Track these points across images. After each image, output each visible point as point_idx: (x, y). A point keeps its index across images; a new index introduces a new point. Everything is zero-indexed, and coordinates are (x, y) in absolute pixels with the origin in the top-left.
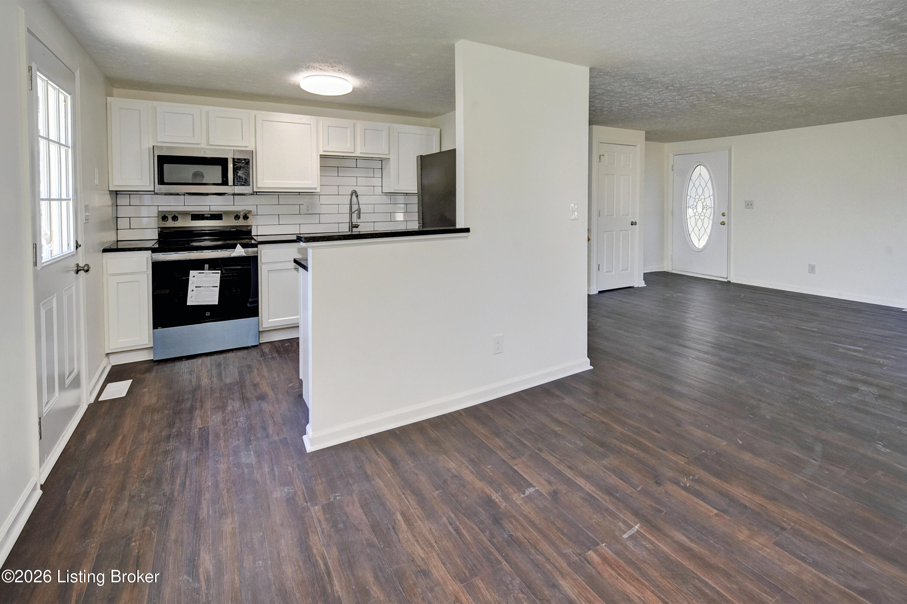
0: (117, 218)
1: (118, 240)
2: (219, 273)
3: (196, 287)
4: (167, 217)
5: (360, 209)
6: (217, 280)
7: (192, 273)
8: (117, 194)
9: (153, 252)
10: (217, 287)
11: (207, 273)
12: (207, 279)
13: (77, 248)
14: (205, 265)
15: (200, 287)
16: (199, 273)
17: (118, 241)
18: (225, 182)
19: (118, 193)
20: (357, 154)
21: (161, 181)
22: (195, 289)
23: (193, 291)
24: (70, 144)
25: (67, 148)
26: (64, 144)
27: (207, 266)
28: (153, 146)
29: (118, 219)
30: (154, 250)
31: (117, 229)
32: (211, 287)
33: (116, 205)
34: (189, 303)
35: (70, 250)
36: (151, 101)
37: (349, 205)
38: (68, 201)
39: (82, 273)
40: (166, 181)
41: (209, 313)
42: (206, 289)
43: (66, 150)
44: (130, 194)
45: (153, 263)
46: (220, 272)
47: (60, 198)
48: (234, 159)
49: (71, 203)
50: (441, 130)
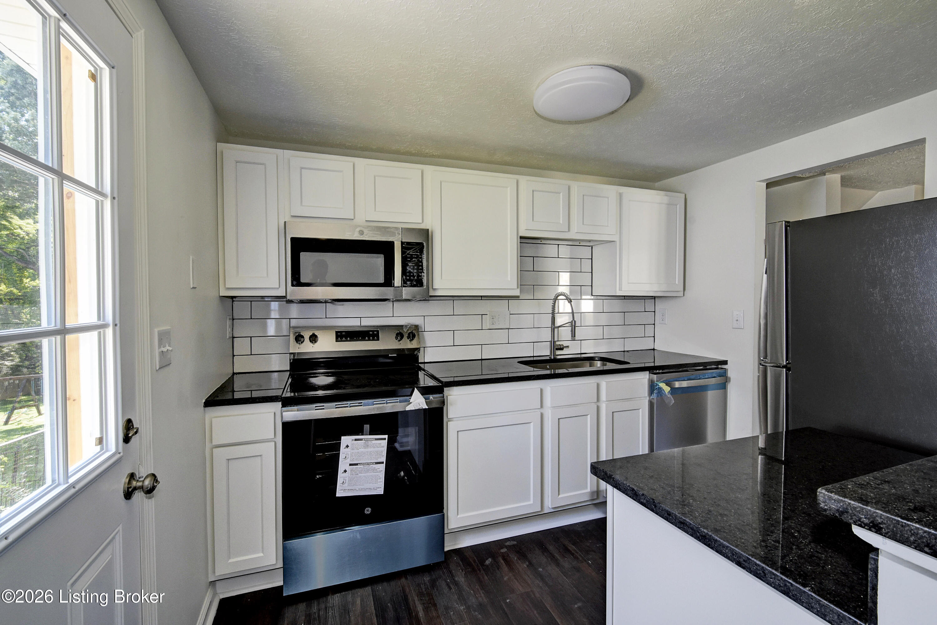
0: (233, 337)
1: (235, 372)
2: (385, 439)
3: (351, 465)
4: (302, 337)
5: (575, 322)
6: (382, 452)
7: (345, 440)
8: (233, 301)
9: (284, 406)
10: (383, 463)
11: (367, 440)
12: (366, 450)
13: (127, 440)
14: (365, 425)
15: (356, 464)
16: (356, 440)
17: (234, 374)
18: (388, 281)
19: (234, 299)
20: (572, 235)
21: (297, 281)
22: (348, 468)
23: (345, 471)
24: (107, 188)
25: (100, 198)
26: (93, 185)
27: (367, 427)
28: (285, 222)
29: (235, 339)
30: (287, 403)
31: (234, 356)
32: (373, 463)
33: (231, 317)
34: (340, 493)
35: (107, 451)
36: (282, 150)
37: (551, 315)
38: (102, 330)
39: (138, 496)
40: (303, 280)
41: (370, 509)
42: (367, 467)
43: (97, 202)
44: (251, 301)
45: (283, 423)
46: (386, 436)
47: (59, 327)
48: (402, 243)
49: (109, 332)
50: (685, 195)
